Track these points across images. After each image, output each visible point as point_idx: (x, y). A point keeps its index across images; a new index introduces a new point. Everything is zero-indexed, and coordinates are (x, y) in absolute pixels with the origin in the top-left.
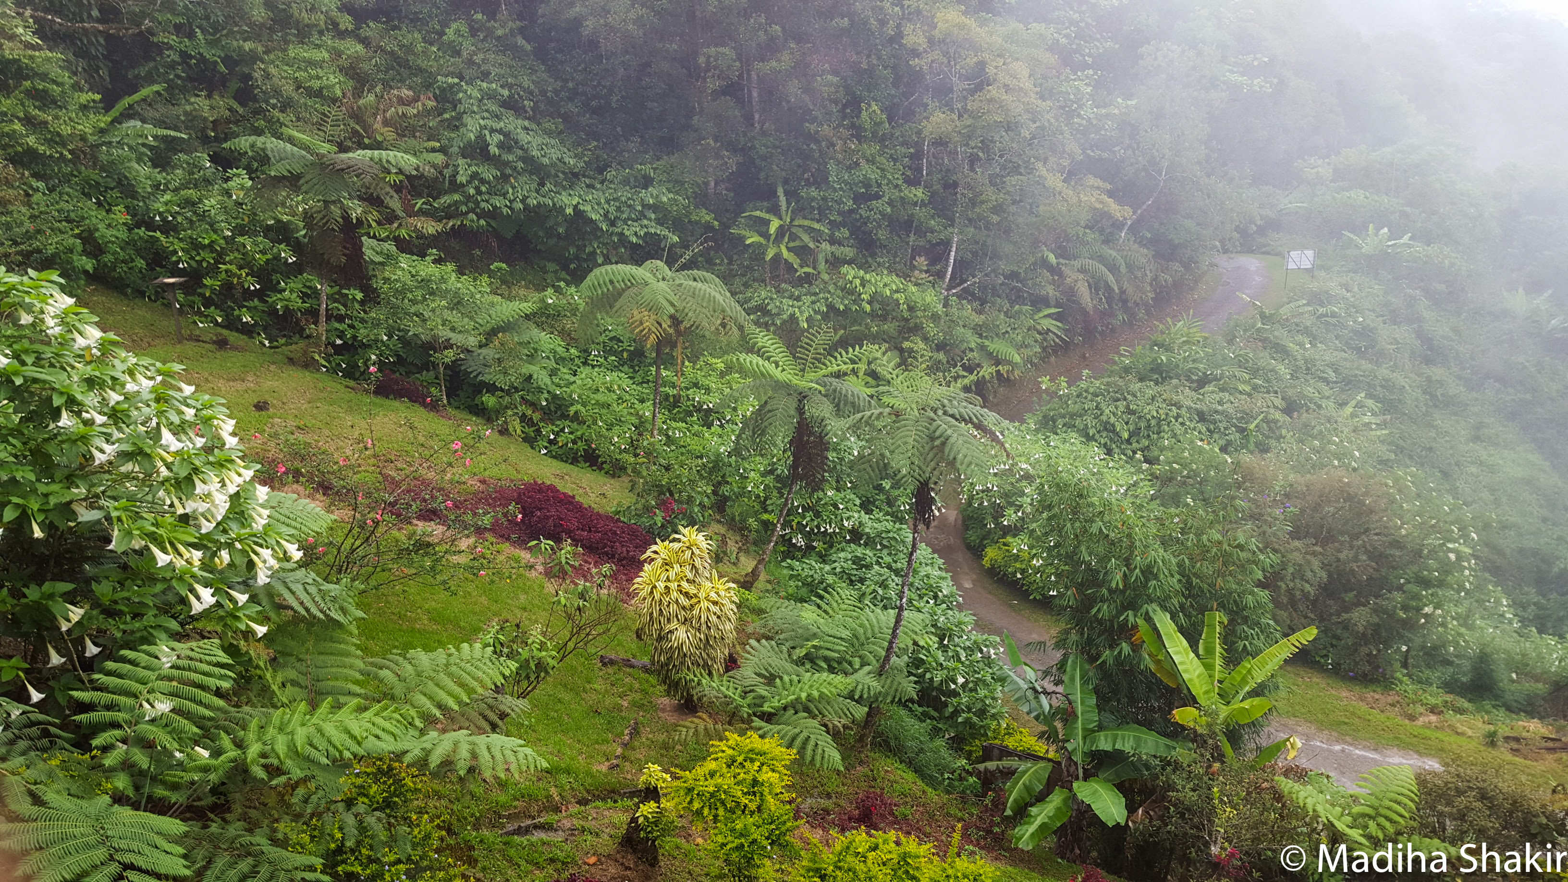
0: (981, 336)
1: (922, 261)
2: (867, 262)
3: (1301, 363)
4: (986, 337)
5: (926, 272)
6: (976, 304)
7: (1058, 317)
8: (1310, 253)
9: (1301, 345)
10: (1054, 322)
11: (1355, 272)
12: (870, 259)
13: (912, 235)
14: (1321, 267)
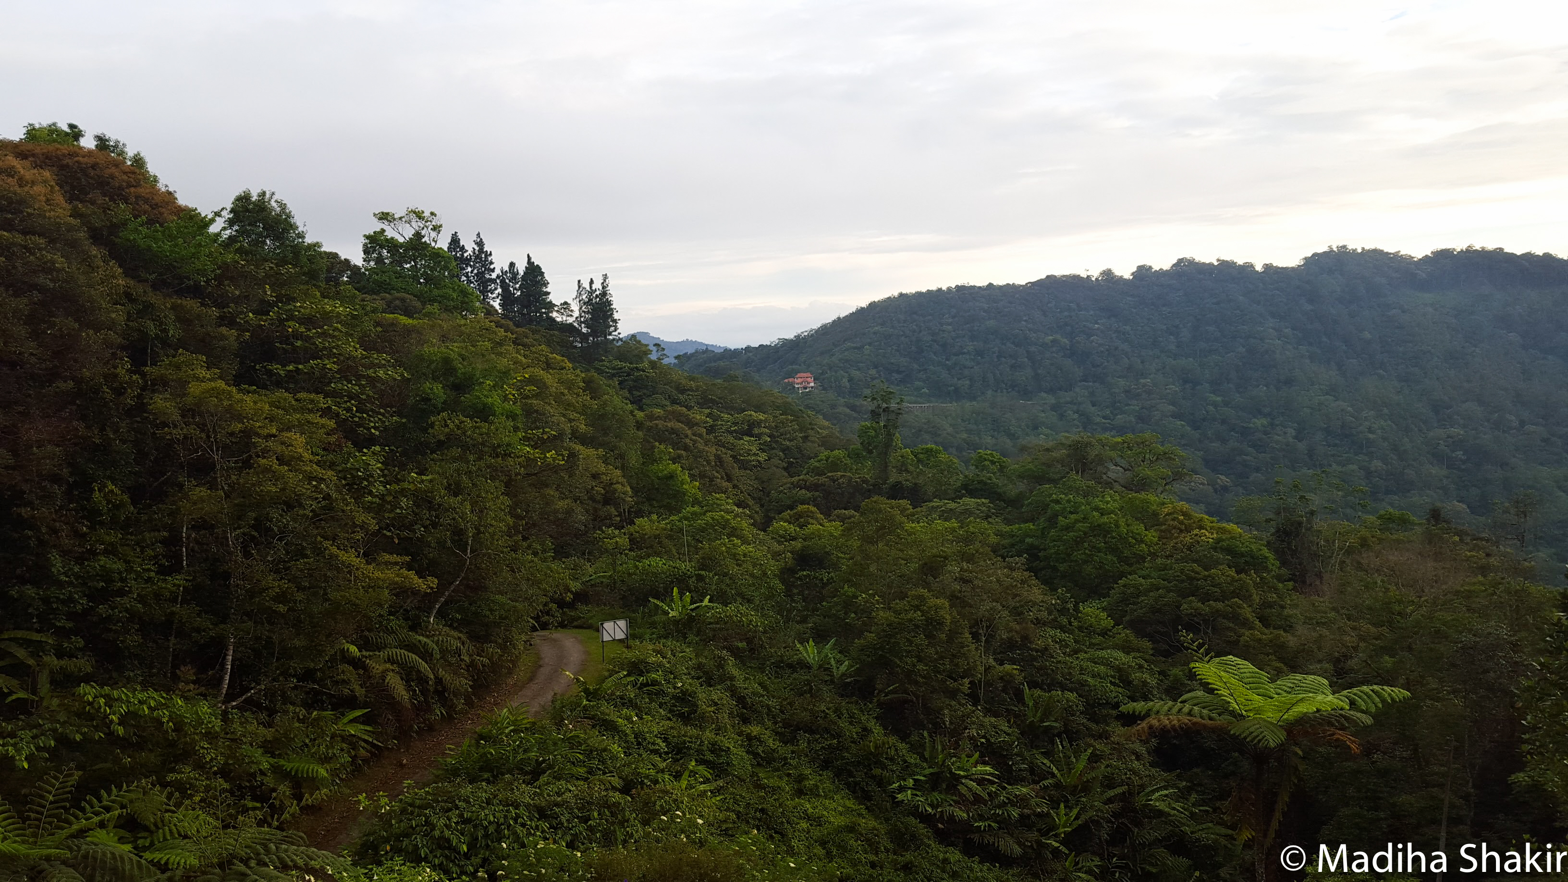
0: (273, 756)
1: (188, 671)
2: (111, 678)
3: (631, 738)
4: (280, 756)
5: (194, 682)
6: (263, 716)
7: (365, 720)
8: (622, 623)
9: (629, 719)
10: (362, 727)
11: (666, 638)
12: (115, 675)
13: (172, 638)
14: (634, 636)
